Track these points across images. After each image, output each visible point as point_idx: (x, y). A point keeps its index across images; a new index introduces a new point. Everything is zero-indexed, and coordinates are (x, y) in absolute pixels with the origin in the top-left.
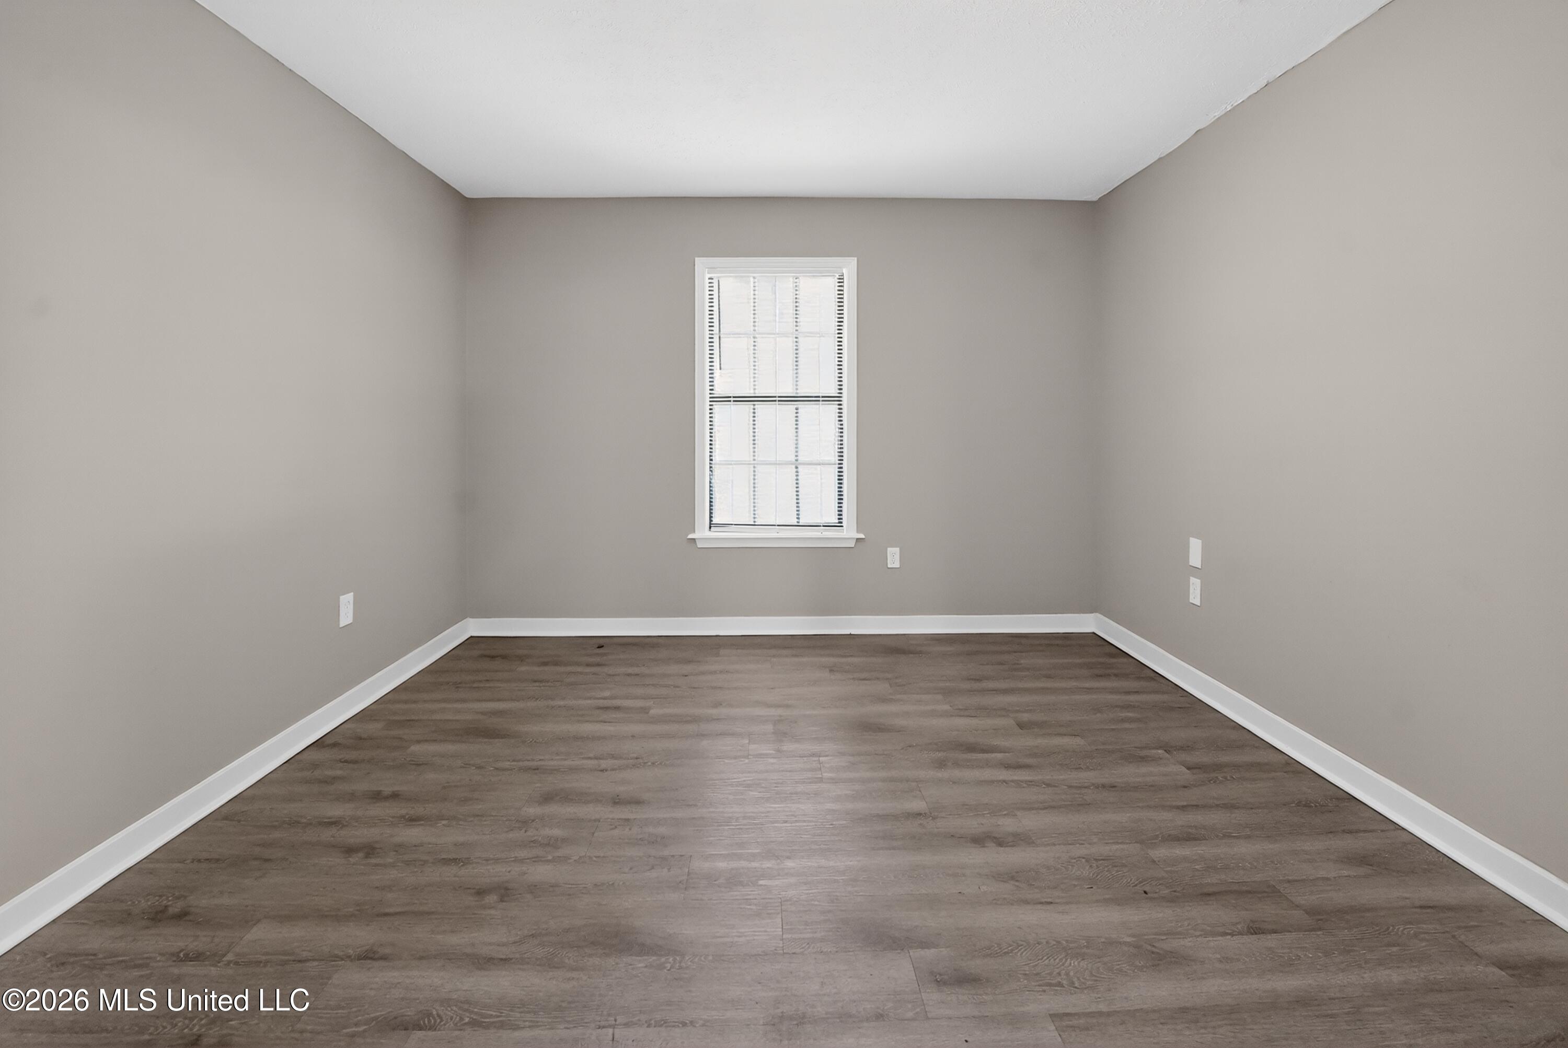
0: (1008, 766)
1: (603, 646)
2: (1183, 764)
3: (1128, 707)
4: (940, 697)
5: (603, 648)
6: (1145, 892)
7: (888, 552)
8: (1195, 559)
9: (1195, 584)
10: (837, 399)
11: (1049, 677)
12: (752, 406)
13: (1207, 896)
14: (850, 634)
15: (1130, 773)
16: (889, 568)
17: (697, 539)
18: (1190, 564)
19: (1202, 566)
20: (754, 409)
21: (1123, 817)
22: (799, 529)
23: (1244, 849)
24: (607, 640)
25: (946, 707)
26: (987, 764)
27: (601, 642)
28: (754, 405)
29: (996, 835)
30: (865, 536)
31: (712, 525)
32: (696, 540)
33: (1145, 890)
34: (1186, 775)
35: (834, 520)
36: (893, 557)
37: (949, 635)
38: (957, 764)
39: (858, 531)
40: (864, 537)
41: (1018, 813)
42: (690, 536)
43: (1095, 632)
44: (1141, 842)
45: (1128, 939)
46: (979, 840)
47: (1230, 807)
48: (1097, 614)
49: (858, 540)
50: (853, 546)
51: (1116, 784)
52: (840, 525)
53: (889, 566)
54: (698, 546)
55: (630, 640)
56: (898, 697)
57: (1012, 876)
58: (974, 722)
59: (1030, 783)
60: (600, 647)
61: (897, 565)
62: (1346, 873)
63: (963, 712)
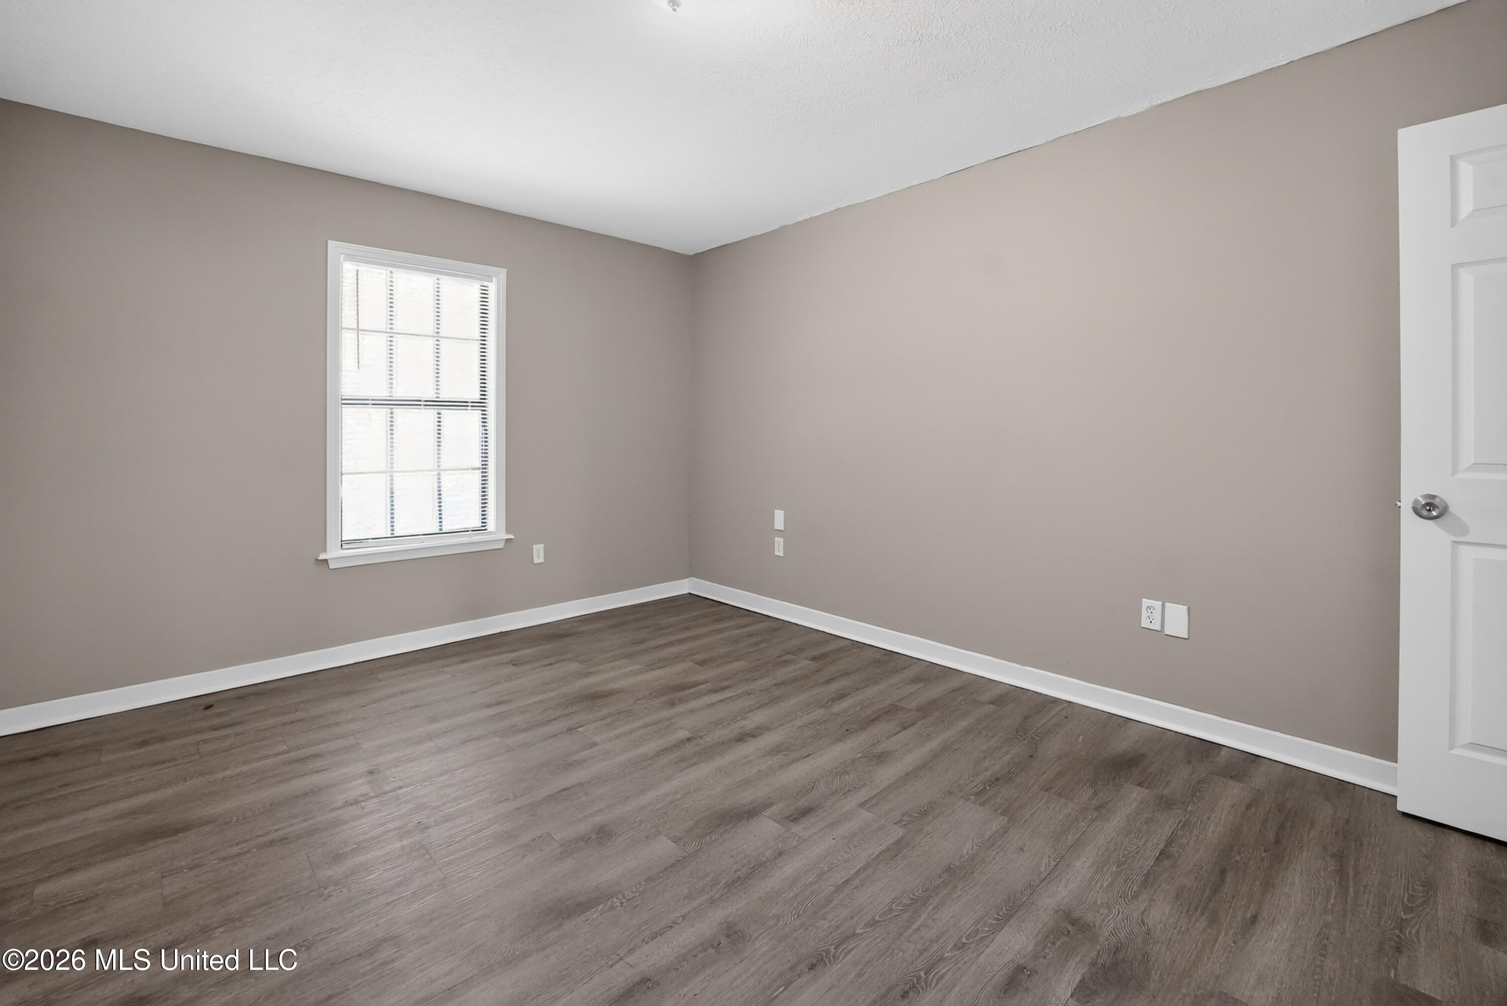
0: (716, 691)
1: (212, 706)
2: (806, 659)
3: (750, 635)
4: (626, 661)
5: (213, 708)
6: (847, 730)
7: (534, 549)
8: (779, 524)
9: (779, 541)
10: (480, 404)
11: (687, 628)
12: (389, 410)
13: (874, 720)
14: (501, 632)
15: (784, 673)
16: (534, 564)
17: (330, 559)
18: (775, 528)
19: (784, 529)
20: (392, 413)
21: (803, 697)
22: (438, 537)
23: (870, 692)
24: (215, 698)
25: (638, 667)
26: (701, 694)
27: (210, 700)
28: (391, 409)
29: (748, 732)
30: (515, 537)
31: (343, 542)
32: (329, 562)
33: (846, 728)
34: (814, 665)
35: (477, 524)
36: (539, 554)
37: (588, 616)
38: (682, 701)
39: (507, 532)
40: (513, 537)
41: (747, 715)
42: (322, 557)
43: (691, 592)
44: (823, 707)
45: (859, 755)
46: (741, 738)
47: (847, 674)
48: (692, 578)
49: (507, 540)
50: (502, 547)
51: (784, 682)
52: (483, 528)
53: (535, 562)
54: (331, 567)
55: (253, 689)
56: (593, 669)
57: (777, 750)
58: (667, 670)
59: (738, 696)
60: (207, 708)
61: (542, 560)
62: (918, 687)
63: (652, 666)
